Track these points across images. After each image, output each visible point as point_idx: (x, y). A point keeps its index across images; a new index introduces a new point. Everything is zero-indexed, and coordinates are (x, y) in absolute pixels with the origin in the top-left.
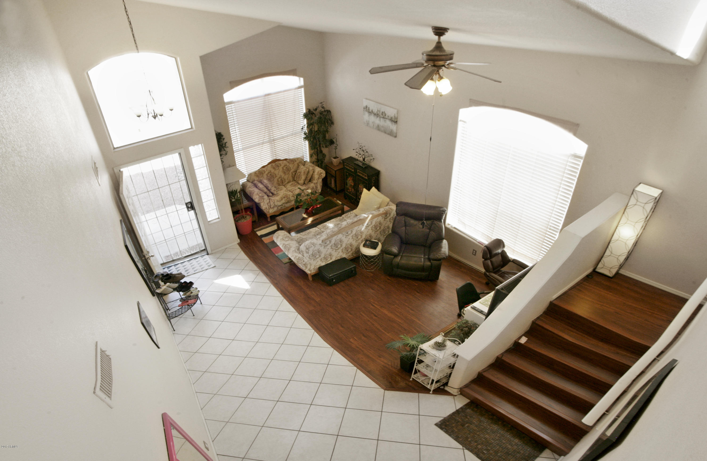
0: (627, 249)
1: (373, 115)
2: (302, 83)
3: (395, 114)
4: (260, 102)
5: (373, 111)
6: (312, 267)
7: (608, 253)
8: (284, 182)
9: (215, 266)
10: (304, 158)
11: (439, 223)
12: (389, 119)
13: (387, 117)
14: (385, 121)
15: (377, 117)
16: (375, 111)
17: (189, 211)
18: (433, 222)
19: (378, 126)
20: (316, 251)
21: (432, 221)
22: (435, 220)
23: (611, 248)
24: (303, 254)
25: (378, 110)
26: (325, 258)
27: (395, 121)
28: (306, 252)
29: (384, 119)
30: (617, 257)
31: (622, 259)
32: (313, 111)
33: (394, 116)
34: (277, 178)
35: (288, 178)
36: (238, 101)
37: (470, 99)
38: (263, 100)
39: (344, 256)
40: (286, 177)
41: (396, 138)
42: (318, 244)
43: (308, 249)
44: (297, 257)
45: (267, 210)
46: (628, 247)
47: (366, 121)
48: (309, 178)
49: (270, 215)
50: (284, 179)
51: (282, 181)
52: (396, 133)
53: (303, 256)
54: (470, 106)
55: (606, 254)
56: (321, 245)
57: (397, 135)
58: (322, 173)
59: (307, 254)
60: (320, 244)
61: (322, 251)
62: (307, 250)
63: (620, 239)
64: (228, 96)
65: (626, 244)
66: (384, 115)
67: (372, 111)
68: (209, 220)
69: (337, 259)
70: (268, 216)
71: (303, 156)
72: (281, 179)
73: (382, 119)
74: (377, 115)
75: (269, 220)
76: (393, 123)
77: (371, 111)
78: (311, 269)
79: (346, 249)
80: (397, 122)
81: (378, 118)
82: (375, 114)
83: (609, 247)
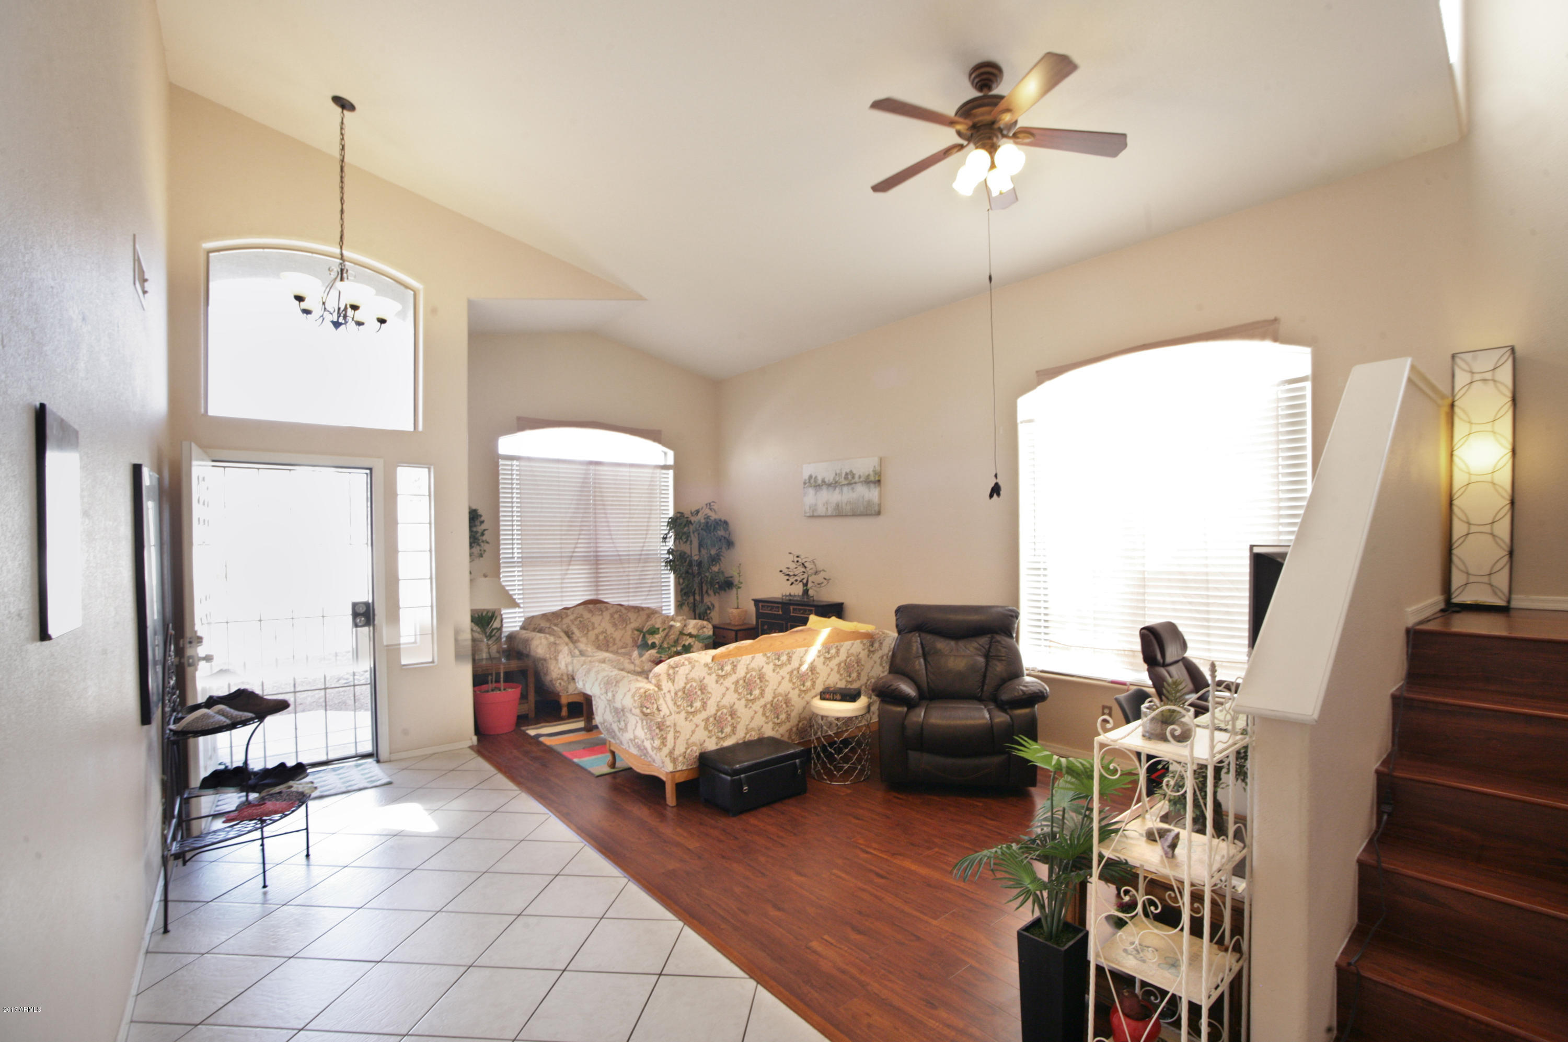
0: (1503, 497)
1: (824, 487)
2: (670, 461)
3: (874, 467)
4: (578, 473)
5: (826, 480)
6: (680, 749)
7: (1459, 529)
8: (611, 645)
9: (389, 783)
10: (662, 610)
11: (1008, 640)
12: (862, 482)
13: (857, 479)
14: (853, 489)
15: (835, 488)
16: (830, 477)
17: (356, 625)
18: (992, 638)
19: (838, 506)
20: (694, 684)
21: (989, 636)
22: (997, 633)
23: (1463, 511)
24: (659, 680)
25: (836, 474)
26: (718, 721)
27: (876, 480)
28: (669, 675)
29: (850, 487)
30: (1487, 529)
31: (1503, 529)
32: (689, 515)
33: (874, 471)
34: (596, 631)
35: (622, 637)
36: (529, 459)
37: (1037, 372)
38: (584, 472)
39: (769, 732)
40: (617, 635)
41: (881, 518)
42: (703, 662)
43: (673, 668)
44: (642, 691)
45: (562, 683)
46: (1506, 491)
47: (810, 508)
48: (672, 637)
49: (570, 701)
50: (612, 637)
51: (608, 641)
52: (880, 505)
53: (659, 687)
54: (1040, 382)
55: (1456, 536)
56: (710, 668)
57: (882, 511)
58: (704, 627)
59: (670, 683)
60: (706, 665)
61: (710, 690)
62: (671, 672)
63: (1474, 479)
64: (507, 445)
65: (1494, 484)
66: (850, 477)
67: (823, 481)
68: (403, 662)
69: (748, 738)
70: (564, 701)
71: (662, 607)
72: (605, 637)
73: (845, 489)
74: (833, 485)
75: (564, 712)
76: (872, 485)
77: (819, 482)
78: (677, 753)
79: (774, 707)
80: (879, 481)
81: (837, 489)
82: (829, 485)
83: (1456, 509)
